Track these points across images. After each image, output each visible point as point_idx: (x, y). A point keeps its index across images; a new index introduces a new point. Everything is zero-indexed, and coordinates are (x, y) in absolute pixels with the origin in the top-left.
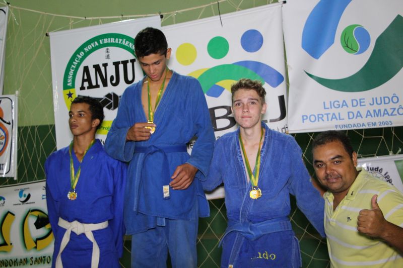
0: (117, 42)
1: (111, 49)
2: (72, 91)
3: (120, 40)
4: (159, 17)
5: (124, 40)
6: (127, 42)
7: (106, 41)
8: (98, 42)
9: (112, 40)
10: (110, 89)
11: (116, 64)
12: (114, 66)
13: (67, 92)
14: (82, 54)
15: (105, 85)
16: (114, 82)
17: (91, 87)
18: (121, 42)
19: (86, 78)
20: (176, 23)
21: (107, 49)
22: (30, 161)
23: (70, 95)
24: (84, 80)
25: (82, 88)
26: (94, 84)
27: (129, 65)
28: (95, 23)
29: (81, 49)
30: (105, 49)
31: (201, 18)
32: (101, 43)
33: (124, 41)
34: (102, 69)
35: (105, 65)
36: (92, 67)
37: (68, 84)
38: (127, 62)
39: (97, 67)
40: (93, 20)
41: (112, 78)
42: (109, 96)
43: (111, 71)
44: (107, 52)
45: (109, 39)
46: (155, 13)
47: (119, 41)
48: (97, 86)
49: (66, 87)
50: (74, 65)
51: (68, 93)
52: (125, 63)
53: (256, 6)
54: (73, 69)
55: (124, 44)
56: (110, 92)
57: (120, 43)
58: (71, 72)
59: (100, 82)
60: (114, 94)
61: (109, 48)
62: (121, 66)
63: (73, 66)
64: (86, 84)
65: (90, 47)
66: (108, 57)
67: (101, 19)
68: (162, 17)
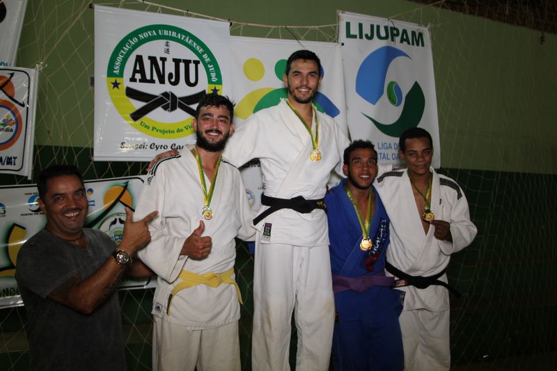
0: (179, 37)
1: (171, 42)
2: (119, 80)
3: (183, 36)
4: (229, 24)
5: (188, 37)
6: (191, 40)
7: (166, 33)
8: (157, 32)
9: (174, 34)
10: (167, 87)
11: (177, 62)
12: (174, 63)
13: (113, 80)
14: (135, 40)
15: (162, 81)
16: (173, 80)
17: (143, 80)
18: (184, 39)
19: (138, 68)
20: (243, 35)
21: (167, 43)
22: (55, 158)
23: (116, 85)
24: (135, 71)
25: (133, 79)
26: (148, 77)
27: (192, 66)
28: (153, 9)
29: (135, 34)
30: (164, 41)
31: (268, 37)
32: (160, 33)
33: (187, 39)
34: (160, 63)
35: (164, 60)
36: (147, 57)
37: (115, 72)
38: (190, 61)
39: (153, 60)
40: (152, 6)
41: (170, 76)
42: (166, 94)
43: (170, 68)
44: (167, 45)
45: (170, 32)
46: (224, 19)
47: (181, 37)
48: (152, 81)
49: (110, 73)
50: (124, 50)
51: (114, 82)
52: (187, 62)
53: (319, 41)
54: (122, 54)
55: (187, 41)
56: (168, 91)
57: (182, 39)
58: (120, 58)
59: (155, 77)
60: (172, 94)
61: (169, 41)
62: (182, 65)
63: (122, 51)
64: (138, 76)
65: (146, 35)
66: (167, 51)
67: (161, 8)
68: (231, 25)
